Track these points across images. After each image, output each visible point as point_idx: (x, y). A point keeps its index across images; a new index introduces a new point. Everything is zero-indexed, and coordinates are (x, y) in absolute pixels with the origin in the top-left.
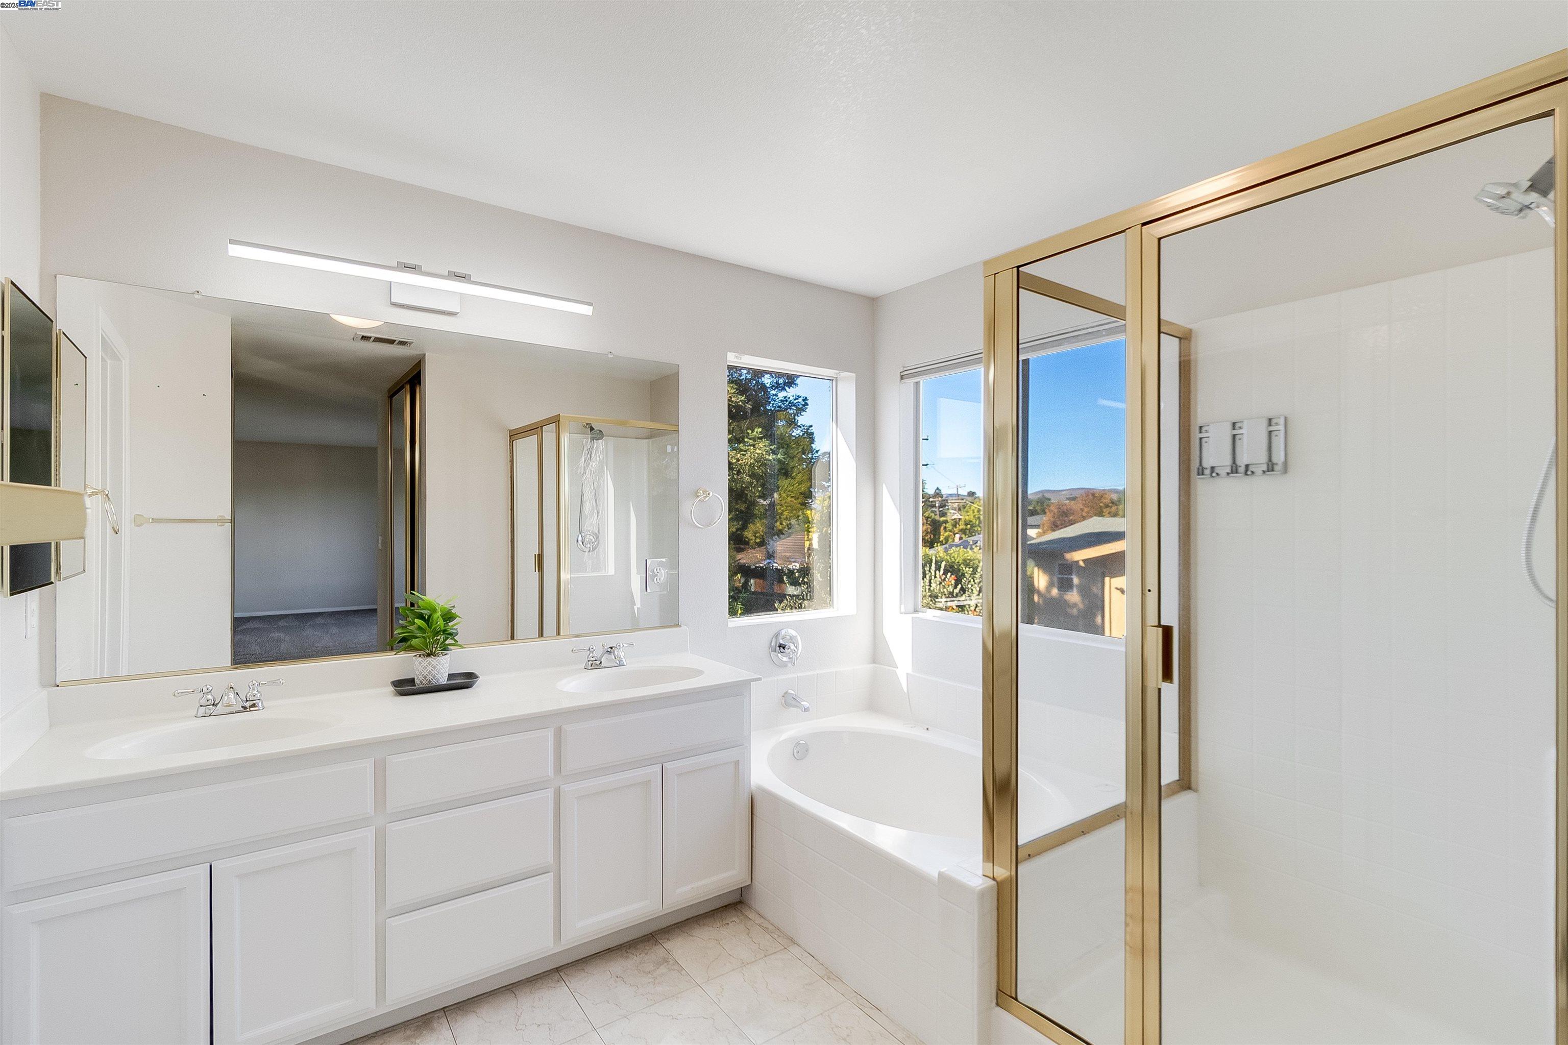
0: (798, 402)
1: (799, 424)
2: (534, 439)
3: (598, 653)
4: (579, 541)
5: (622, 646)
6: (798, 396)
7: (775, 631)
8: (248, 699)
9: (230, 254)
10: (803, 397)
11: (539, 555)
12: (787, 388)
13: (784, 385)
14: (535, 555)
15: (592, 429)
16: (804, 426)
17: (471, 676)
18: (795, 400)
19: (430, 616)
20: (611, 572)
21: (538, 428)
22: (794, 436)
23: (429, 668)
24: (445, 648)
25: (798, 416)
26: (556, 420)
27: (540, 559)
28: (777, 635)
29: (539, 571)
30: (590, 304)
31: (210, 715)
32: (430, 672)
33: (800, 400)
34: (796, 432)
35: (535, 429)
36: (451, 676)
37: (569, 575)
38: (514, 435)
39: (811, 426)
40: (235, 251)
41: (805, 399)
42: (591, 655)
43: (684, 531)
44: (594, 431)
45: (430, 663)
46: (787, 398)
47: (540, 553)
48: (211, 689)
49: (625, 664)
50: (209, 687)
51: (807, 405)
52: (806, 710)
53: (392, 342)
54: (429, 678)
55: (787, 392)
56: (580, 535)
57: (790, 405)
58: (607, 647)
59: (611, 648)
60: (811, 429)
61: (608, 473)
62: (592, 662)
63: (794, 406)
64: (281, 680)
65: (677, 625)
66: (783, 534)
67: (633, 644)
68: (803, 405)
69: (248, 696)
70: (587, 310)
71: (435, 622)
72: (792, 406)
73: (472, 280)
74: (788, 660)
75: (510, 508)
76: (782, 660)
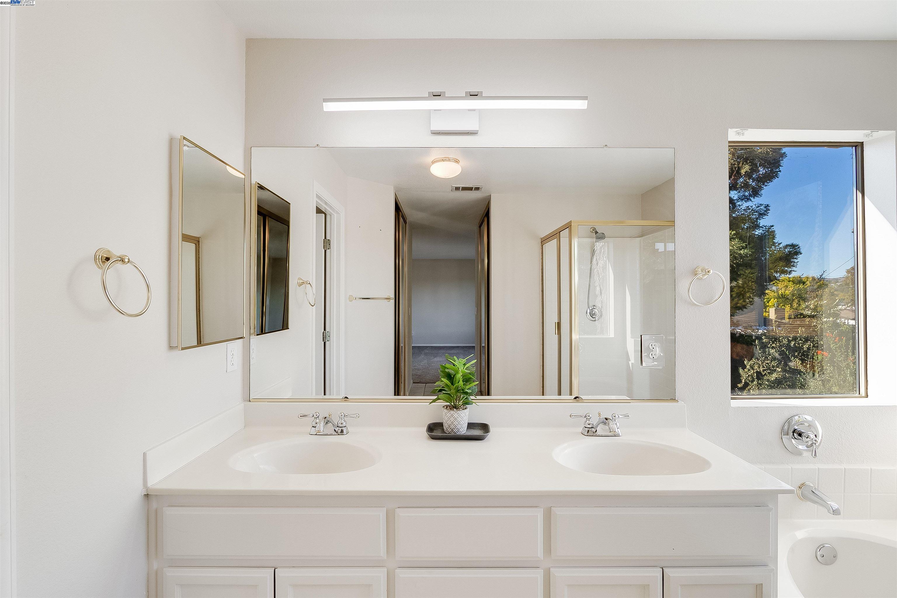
0: (761, 209)
1: (761, 226)
2: (554, 242)
3: (594, 421)
4: (588, 313)
5: (617, 416)
6: (761, 204)
7: (787, 415)
8: (338, 426)
9: (325, 110)
10: (765, 205)
11: (558, 323)
12: (752, 199)
13: (750, 196)
14: (555, 322)
15: (596, 232)
16: (765, 227)
17: (485, 427)
18: (758, 207)
19: (454, 376)
20: (612, 335)
21: (557, 233)
22: (757, 235)
23: (452, 419)
24: (467, 403)
25: (760, 220)
26: (568, 226)
27: (559, 325)
28: (789, 421)
29: (558, 334)
30: (585, 98)
31: (316, 435)
32: (452, 423)
33: (762, 207)
34: (758, 232)
35: (556, 235)
36: (471, 426)
37: (578, 336)
38: (544, 241)
39: (772, 226)
40: (330, 107)
41: (767, 206)
42: (588, 422)
43: (680, 309)
44: (598, 234)
45: (452, 415)
46: (750, 207)
47: (559, 322)
48: (318, 415)
49: (621, 435)
50: (318, 414)
51: (769, 210)
52: (836, 512)
53: (470, 189)
54: (452, 427)
55: (752, 201)
56: (588, 309)
57: (753, 211)
58: (603, 416)
59: (606, 419)
60: (772, 228)
61: (610, 264)
62: (588, 429)
63: (756, 212)
64: (357, 414)
65: (673, 400)
66: (746, 308)
67: (629, 416)
68: (766, 211)
69: (339, 423)
70: (581, 105)
71: (457, 382)
72: (754, 212)
73: (483, 96)
74: (806, 448)
75: (541, 290)
76: (797, 448)
